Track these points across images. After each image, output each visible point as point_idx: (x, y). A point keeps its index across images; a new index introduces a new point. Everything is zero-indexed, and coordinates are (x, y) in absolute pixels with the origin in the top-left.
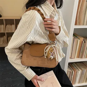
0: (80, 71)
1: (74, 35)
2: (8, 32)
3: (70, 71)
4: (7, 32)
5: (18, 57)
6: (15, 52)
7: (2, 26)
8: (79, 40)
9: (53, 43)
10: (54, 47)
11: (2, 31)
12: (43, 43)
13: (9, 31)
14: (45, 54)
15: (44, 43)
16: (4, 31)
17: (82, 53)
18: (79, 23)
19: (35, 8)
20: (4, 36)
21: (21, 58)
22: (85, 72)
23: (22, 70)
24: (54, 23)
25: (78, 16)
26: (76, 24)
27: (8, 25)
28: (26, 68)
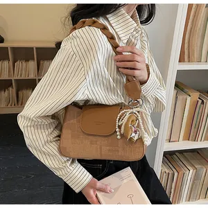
0: (191, 171)
1: (177, 85)
2: (19, 78)
3: (167, 172)
4: (17, 78)
5: (52, 138)
6: (42, 127)
7: (6, 63)
8: (189, 99)
9: (136, 104)
10: (138, 112)
11: (5, 76)
12: (111, 104)
13: (21, 76)
14: (117, 130)
15: (114, 103)
16: (9, 75)
17: (196, 130)
18: (189, 57)
19: (95, 22)
20: (11, 89)
21: (57, 139)
22: (203, 175)
23: (60, 169)
24: (137, 58)
25: (186, 41)
26: (181, 60)
27: (18, 62)
28: (70, 162)
